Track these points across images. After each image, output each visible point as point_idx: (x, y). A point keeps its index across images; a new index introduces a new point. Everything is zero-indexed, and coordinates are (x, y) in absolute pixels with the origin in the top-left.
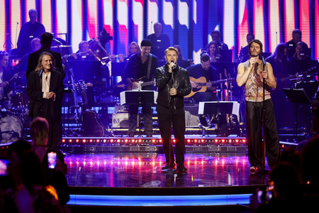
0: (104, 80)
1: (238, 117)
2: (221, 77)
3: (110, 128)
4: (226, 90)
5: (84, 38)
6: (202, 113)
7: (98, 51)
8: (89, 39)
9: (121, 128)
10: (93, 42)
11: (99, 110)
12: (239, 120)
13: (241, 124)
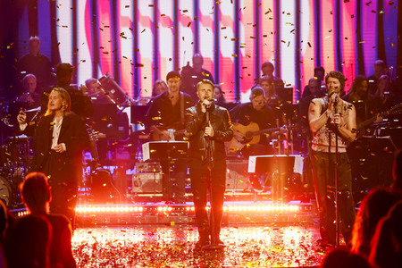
0: (121, 128)
1: (302, 177)
2: (277, 123)
3: (130, 193)
4: (285, 142)
5: (95, 74)
6: (254, 171)
7: (113, 91)
8: (100, 76)
9: (143, 193)
10: (107, 80)
11: (115, 170)
12: (302, 181)
13: (306, 186)
